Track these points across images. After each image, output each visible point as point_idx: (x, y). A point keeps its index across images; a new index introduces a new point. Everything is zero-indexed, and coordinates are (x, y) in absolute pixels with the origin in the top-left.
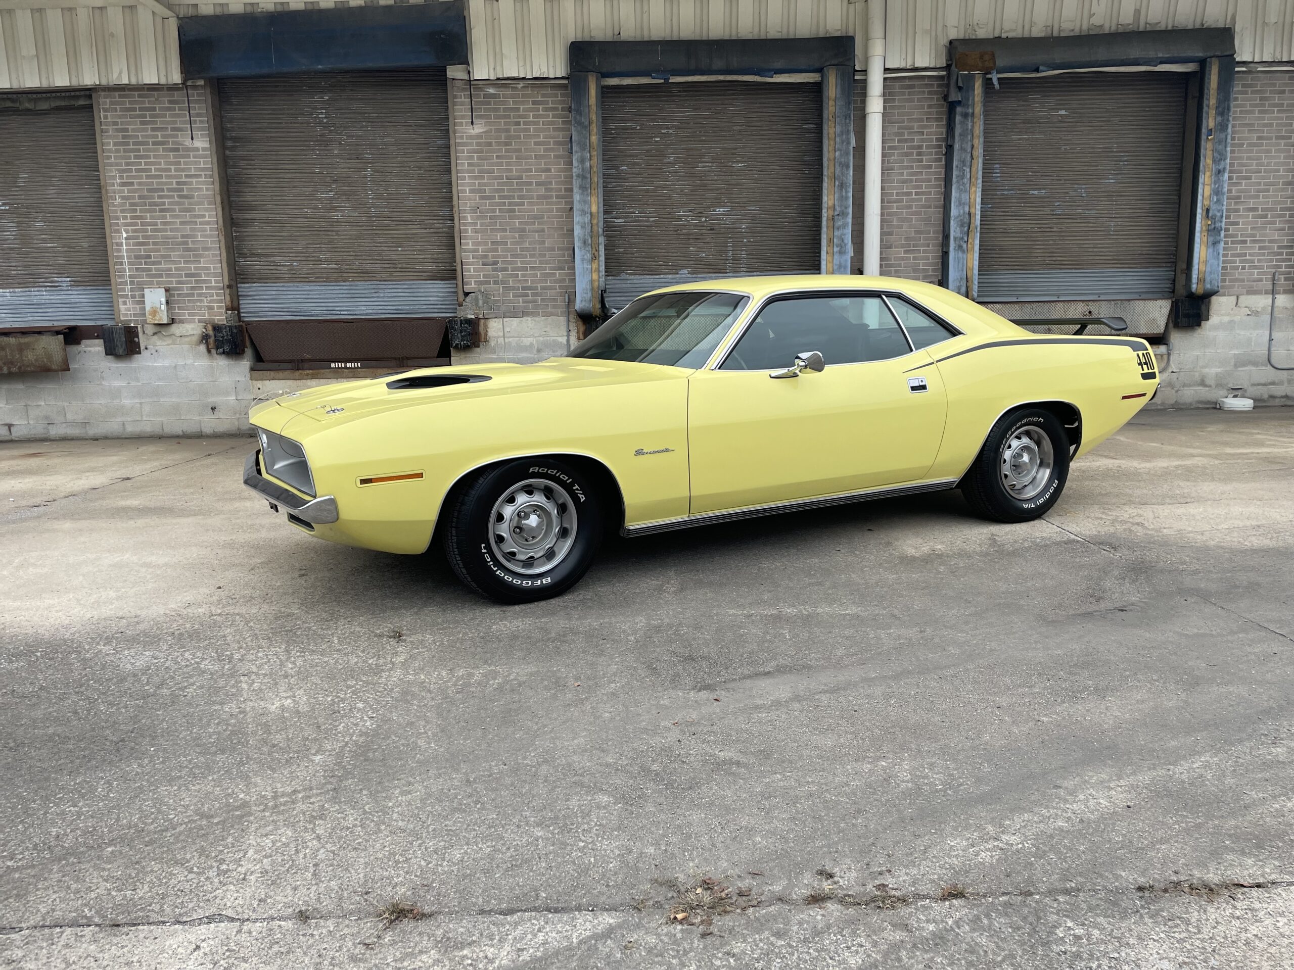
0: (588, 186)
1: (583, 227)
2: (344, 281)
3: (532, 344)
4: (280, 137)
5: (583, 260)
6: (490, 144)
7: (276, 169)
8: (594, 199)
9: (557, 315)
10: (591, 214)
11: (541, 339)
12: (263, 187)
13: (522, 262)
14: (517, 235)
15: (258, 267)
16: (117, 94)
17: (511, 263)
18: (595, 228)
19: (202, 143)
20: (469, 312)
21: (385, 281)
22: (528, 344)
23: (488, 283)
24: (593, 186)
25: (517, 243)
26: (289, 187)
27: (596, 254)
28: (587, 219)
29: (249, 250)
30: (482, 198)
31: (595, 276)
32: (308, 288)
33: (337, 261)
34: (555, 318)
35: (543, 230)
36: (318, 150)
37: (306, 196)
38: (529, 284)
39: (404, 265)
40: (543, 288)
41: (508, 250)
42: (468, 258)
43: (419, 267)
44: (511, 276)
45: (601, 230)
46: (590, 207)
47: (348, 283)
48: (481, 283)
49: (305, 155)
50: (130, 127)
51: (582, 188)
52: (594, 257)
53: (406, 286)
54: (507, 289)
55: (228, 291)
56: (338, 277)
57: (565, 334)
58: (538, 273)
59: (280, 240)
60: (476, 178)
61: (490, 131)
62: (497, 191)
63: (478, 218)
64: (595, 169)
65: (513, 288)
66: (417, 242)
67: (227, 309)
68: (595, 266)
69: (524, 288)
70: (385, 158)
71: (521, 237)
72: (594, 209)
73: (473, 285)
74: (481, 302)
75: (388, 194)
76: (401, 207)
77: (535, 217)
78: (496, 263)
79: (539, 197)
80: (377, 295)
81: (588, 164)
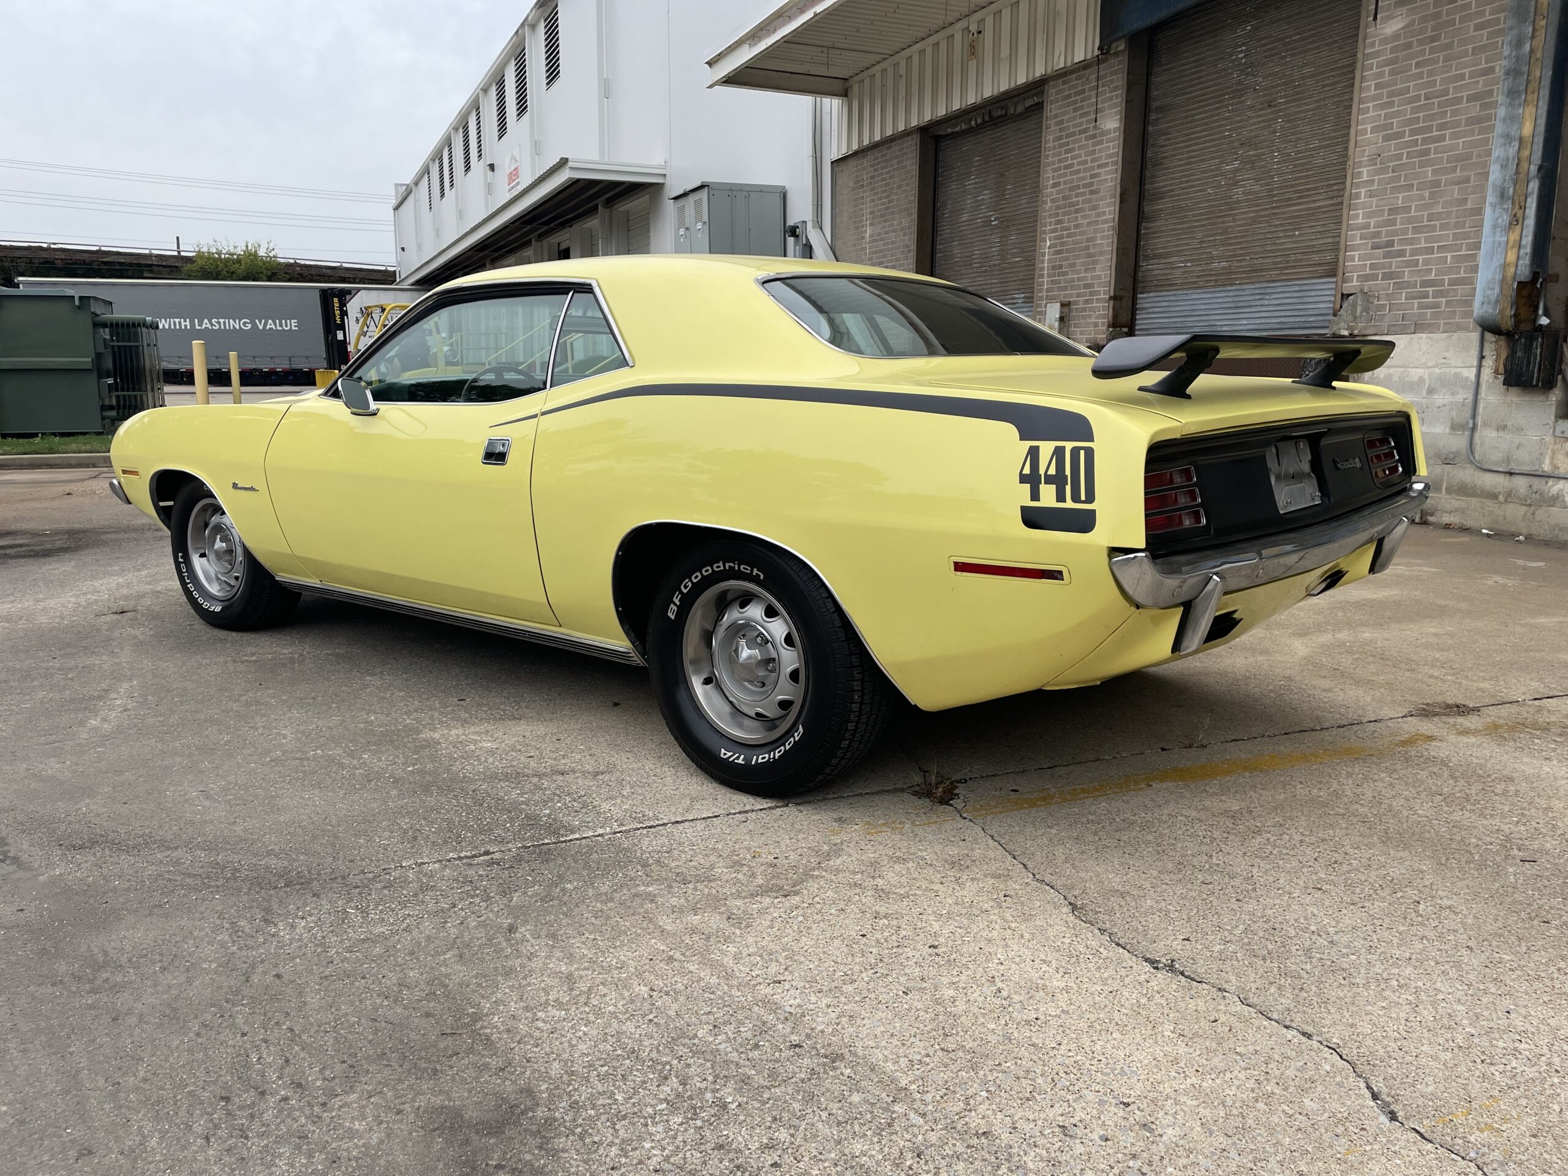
0: (1522, 88)
1: (1504, 167)
2: (1231, 285)
3: (1421, 380)
4: (1199, 96)
5: (1495, 227)
6: (1409, 46)
7: (1189, 140)
8: (1529, 112)
9: (1467, 329)
10: (1521, 140)
11: (1437, 371)
12: (1175, 167)
13: (1427, 240)
14: (1426, 194)
15: (1156, 272)
16: (1060, 81)
17: (1411, 241)
18: (1525, 165)
19: (1112, 123)
20: (1342, 325)
21: (1274, 281)
22: (1416, 379)
23: (1374, 277)
24: (1534, 85)
25: (1426, 207)
26: (1197, 162)
27: (1520, 214)
28: (1512, 151)
29: (1152, 250)
30: (1386, 138)
31: (1511, 257)
32: (1196, 296)
33: (1229, 256)
34: (1463, 334)
35: (1467, 180)
36: (1231, 105)
37: (1212, 171)
38: (1432, 277)
39: (1299, 257)
40: (1453, 282)
41: (1410, 220)
42: (1355, 238)
43: (1316, 258)
44: (1408, 264)
45: (1534, 169)
46: (1520, 128)
47: (1234, 288)
48: (1364, 278)
49: (1218, 115)
50: (1066, 118)
51: (1512, 93)
52: (1516, 221)
53: (1296, 288)
54: (1400, 286)
55: (1112, 303)
56: (1224, 280)
57: (1475, 363)
58: (1449, 255)
59: (1179, 234)
60: (1382, 107)
61: (1411, 24)
62: (1409, 122)
63: (1377, 172)
64: (1539, 54)
65: (1409, 285)
66: (1317, 220)
67: (1109, 326)
68: (1514, 236)
69: (1424, 284)
70: (1299, 99)
71: (1432, 195)
72: (1527, 130)
73: (1355, 283)
74: (1359, 309)
75: (1297, 152)
76: (1308, 170)
77: (1458, 159)
78: (1390, 244)
79: (1470, 122)
80: (1261, 302)
81: (1527, 47)
